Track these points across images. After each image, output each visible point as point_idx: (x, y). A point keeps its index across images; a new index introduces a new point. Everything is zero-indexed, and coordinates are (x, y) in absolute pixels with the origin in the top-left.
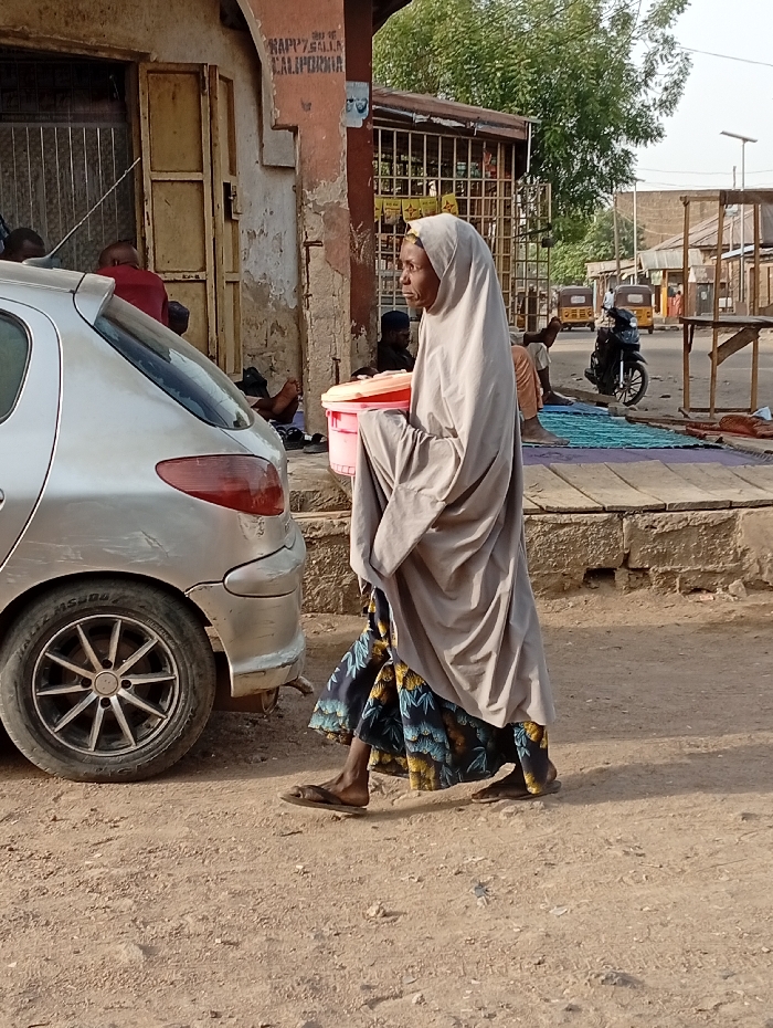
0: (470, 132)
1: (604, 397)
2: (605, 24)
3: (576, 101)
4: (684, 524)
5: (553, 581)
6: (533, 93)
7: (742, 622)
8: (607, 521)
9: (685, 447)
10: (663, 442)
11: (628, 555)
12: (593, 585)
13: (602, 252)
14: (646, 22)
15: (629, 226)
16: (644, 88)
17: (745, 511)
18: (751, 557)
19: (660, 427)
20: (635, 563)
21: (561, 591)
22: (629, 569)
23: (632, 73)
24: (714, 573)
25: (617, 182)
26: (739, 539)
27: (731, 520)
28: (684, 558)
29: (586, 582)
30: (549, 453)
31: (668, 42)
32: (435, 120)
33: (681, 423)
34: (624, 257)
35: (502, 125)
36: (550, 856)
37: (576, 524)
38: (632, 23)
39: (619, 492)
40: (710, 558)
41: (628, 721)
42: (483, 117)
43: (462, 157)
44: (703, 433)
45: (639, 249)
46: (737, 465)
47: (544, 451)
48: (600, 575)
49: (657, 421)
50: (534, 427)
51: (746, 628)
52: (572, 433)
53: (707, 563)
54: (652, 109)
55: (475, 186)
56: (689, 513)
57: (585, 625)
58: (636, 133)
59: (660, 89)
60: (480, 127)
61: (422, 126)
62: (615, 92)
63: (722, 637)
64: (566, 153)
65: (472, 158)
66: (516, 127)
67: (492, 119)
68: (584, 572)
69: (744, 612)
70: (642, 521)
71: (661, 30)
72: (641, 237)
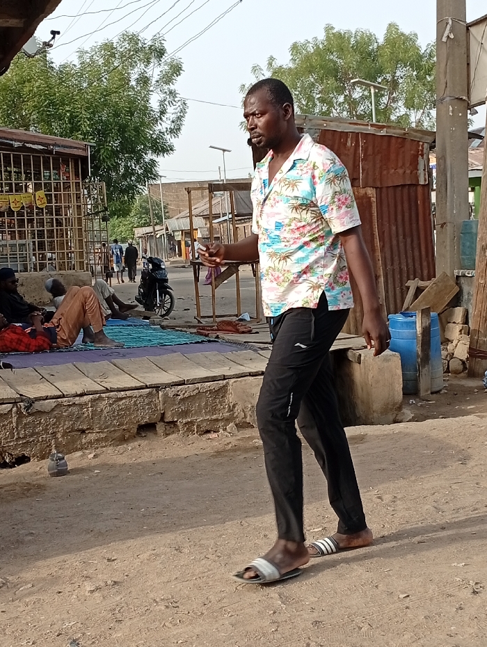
0: (50, 152)
1: (148, 313)
2: (133, 83)
3: (119, 130)
4: (196, 391)
5: (117, 434)
6: (91, 126)
7: (236, 449)
8: (150, 393)
9: (196, 343)
10: (183, 340)
11: (164, 413)
12: (143, 435)
13: (143, 221)
14: (157, 81)
15: (159, 205)
16: (160, 121)
17: (233, 380)
18: (238, 409)
19: (181, 331)
20: (168, 418)
21: (123, 440)
22: (164, 422)
23: (151, 112)
24: (217, 420)
25: (148, 179)
26: (231, 398)
27: (225, 386)
28: (198, 413)
29: (138, 433)
30: (112, 353)
31: (172, 94)
32: (27, 145)
33: (194, 327)
34: (157, 224)
35: (71, 147)
36: (119, 616)
37: (129, 397)
38: (149, 82)
39: (156, 375)
40: (214, 411)
41: (167, 521)
42: (58, 142)
43: (47, 168)
44: (207, 332)
45: (165, 219)
46: (226, 352)
47: (109, 352)
48: (147, 429)
49: (179, 327)
50: (101, 336)
51: (239, 453)
52: (126, 338)
53: (213, 414)
54: (166, 134)
55: (57, 185)
56: (199, 384)
57: (139, 461)
58: (157, 148)
59: (169, 122)
60: (57, 149)
61: (19, 149)
62: (143, 124)
63: (224, 459)
64: (115, 162)
65: (53, 168)
66: (80, 148)
67: (64, 143)
68: (136, 427)
69: (237, 443)
70: (171, 392)
71: (167, 86)
72: (166, 211)
